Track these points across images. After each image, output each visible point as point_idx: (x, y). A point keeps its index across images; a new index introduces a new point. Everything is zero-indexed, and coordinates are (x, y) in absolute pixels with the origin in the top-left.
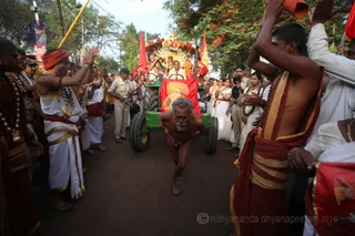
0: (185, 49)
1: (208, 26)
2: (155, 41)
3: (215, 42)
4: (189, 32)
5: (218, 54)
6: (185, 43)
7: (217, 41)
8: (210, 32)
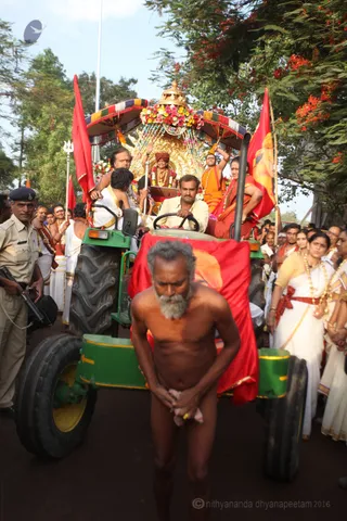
0: (208, 131)
1: (282, 62)
2: (120, 107)
3: (302, 111)
4: (222, 81)
5: (310, 147)
6: (208, 114)
7: (309, 112)
8: (287, 82)
